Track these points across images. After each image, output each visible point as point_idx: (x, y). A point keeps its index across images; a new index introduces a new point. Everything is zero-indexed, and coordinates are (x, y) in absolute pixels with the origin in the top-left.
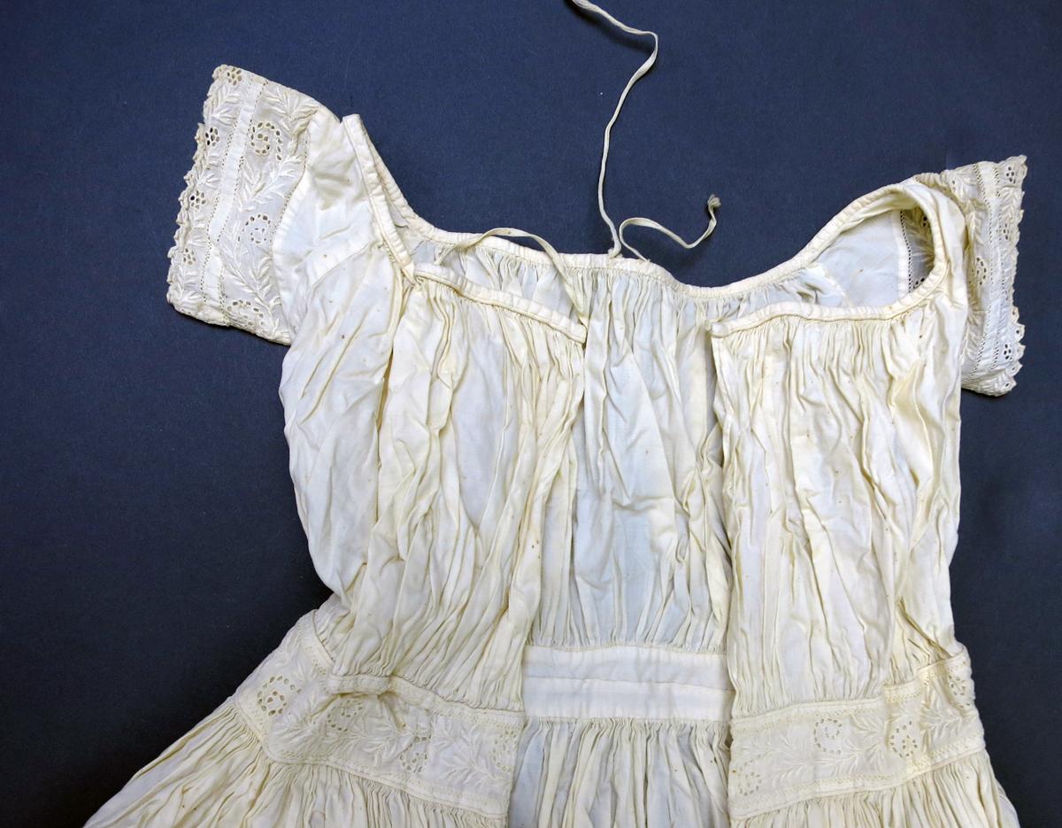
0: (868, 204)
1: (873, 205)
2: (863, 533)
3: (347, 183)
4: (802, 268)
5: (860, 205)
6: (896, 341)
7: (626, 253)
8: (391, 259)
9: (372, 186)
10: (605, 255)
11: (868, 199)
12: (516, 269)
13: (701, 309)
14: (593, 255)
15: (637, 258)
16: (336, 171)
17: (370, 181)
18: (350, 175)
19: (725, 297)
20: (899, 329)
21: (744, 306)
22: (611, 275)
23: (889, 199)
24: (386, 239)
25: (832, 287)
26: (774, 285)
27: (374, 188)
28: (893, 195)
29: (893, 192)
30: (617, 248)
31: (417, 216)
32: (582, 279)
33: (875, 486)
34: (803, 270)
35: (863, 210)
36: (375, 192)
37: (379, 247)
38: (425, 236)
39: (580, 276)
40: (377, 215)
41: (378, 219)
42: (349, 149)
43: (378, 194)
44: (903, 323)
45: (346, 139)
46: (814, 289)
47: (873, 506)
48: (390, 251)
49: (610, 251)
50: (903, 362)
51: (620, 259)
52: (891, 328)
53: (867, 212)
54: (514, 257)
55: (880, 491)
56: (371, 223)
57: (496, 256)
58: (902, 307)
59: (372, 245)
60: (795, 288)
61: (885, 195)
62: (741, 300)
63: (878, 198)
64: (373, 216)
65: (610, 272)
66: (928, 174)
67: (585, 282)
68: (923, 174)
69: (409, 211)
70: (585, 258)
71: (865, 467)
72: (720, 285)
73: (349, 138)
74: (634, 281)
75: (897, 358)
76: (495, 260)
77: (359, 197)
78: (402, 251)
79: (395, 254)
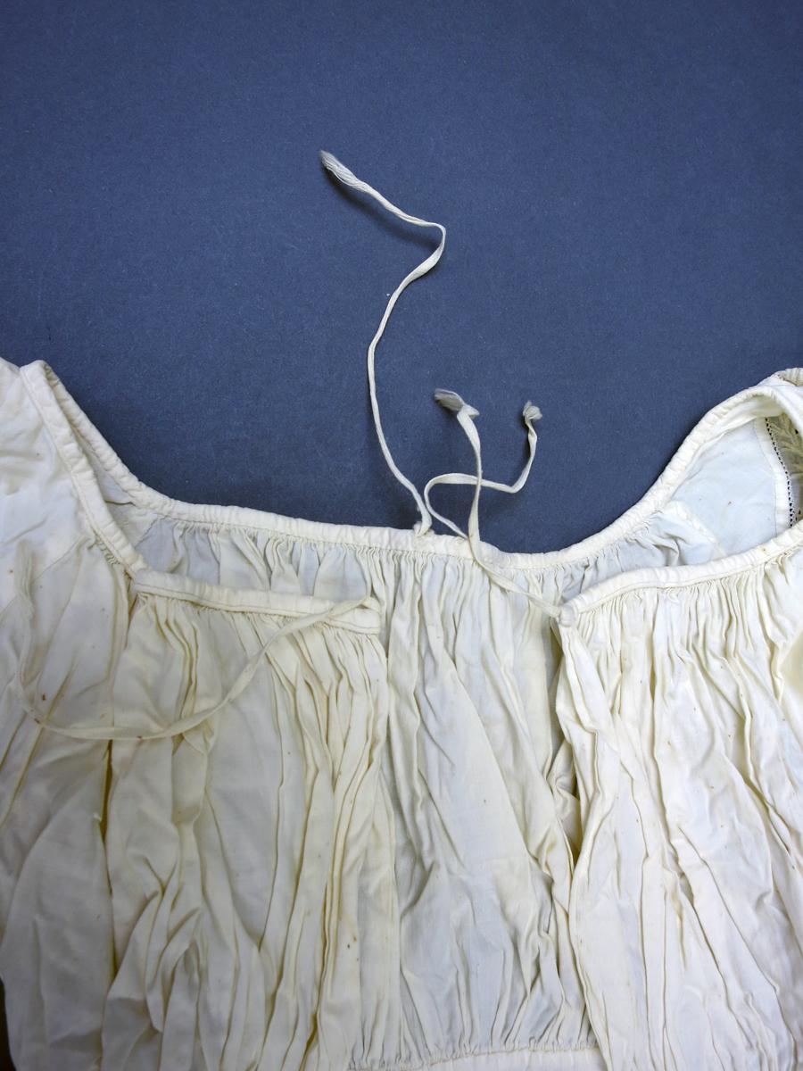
0: (725, 414)
1: (730, 414)
2: (761, 868)
3: (37, 457)
4: (656, 511)
5: (716, 418)
6: (775, 593)
7: (438, 528)
8: (108, 559)
9: (73, 460)
10: (409, 532)
11: (725, 408)
12: (288, 553)
13: (534, 585)
14: (393, 531)
15: (455, 534)
16: (19, 445)
17: (67, 455)
18: (39, 446)
19: (567, 566)
20: (778, 579)
21: (589, 574)
22: (420, 561)
23: (752, 404)
24: (99, 533)
25: (698, 534)
26: (626, 540)
27: (76, 463)
28: (756, 399)
29: (756, 396)
30: (426, 522)
31: (144, 486)
32: (380, 562)
33: (769, 807)
34: (659, 514)
35: (720, 422)
36: (77, 467)
37: (90, 548)
38: (158, 514)
39: (377, 559)
40: (83, 501)
41: (86, 507)
42: (32, 413)
43: (83, 470)
44: (782, 570)
45: (27, 401)
46: (675, 538)
47: (768, 831)
48: (107, 548)
49: (417, 527)
50: (787, 624)
51: (432, 536)
52: (766, 575)
53: (725, 424)
54: (284, 536)
55: (775, 811)
56: (76, 514)
57: (259, 538)
58: (778, 548)
59: (80, 547)
60: (651, 539)
61: (747, 400)
62: (586, 567)
63: (737, 405)
64: (78, 501)
65: (418, 556)
66: (795, 369)
67: (385, 565)
68: (788, 370)
69: (130, 481)
70: (382, 533)
71: (752, 778)
72: (558, 548)
73: (31, 398)
74: (453, 568)
75: (779, 617)
76: (259, 543)
77: (56, 476)
78: (123, 547)
79: (115, 553)
